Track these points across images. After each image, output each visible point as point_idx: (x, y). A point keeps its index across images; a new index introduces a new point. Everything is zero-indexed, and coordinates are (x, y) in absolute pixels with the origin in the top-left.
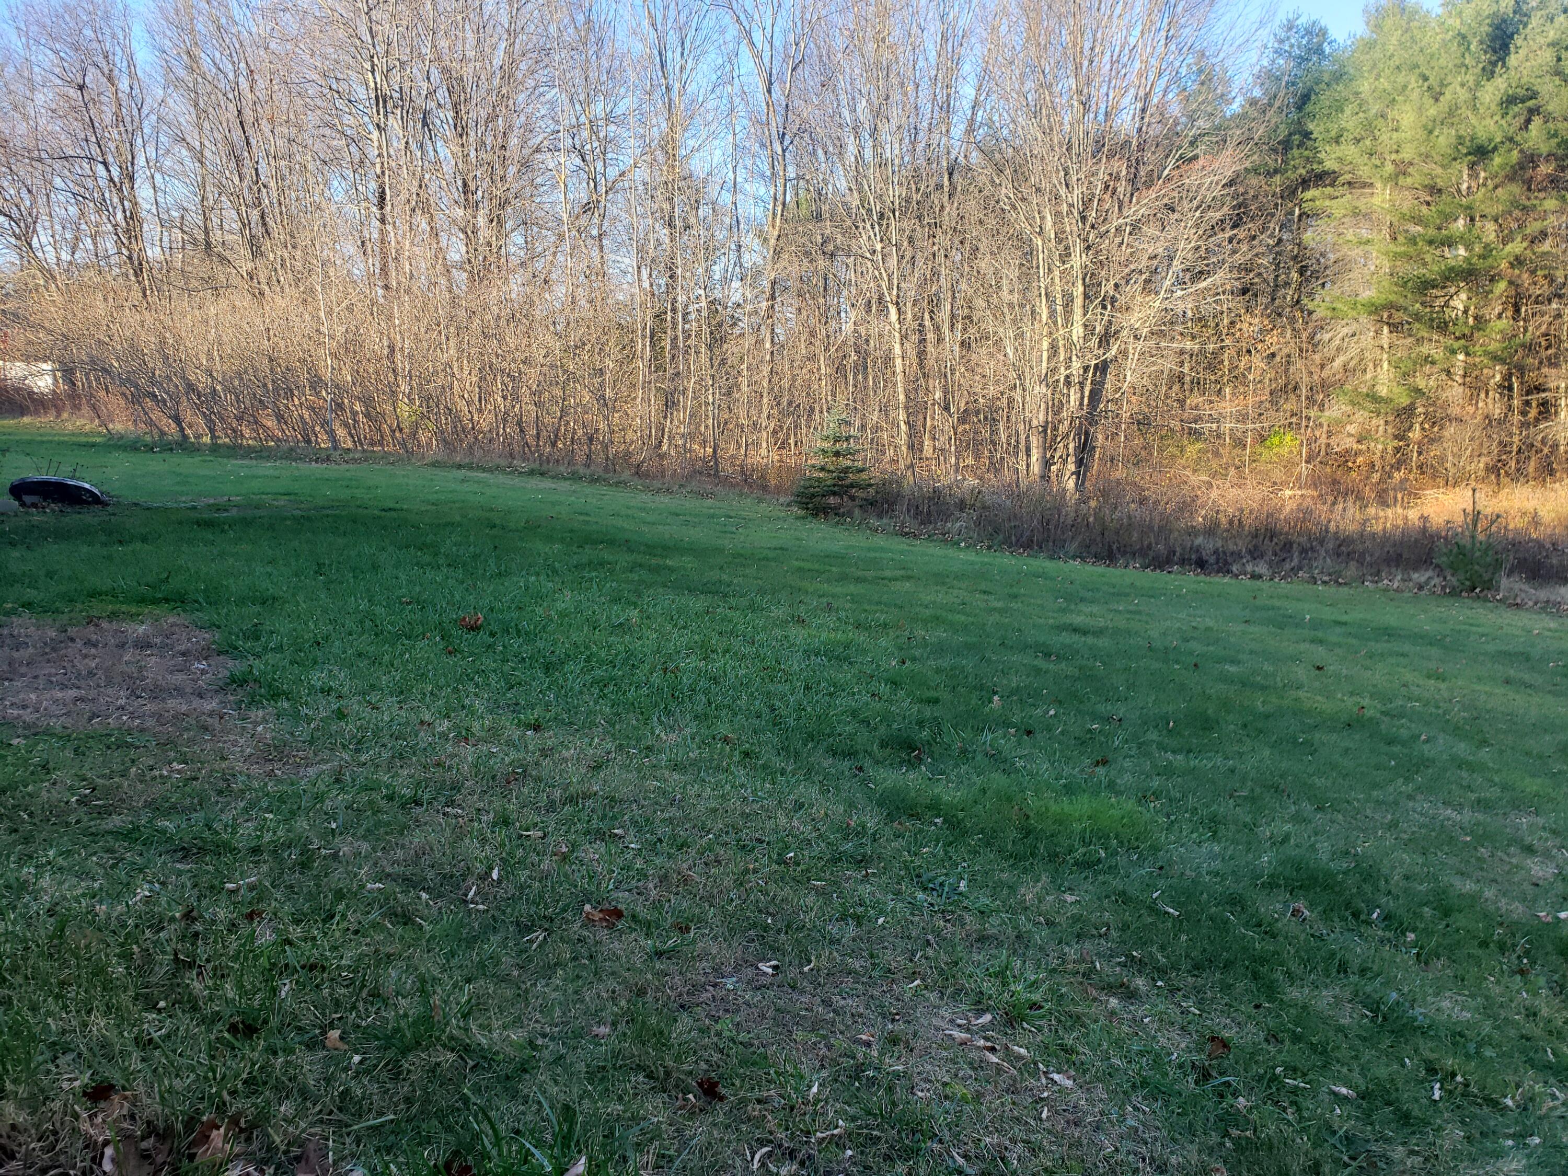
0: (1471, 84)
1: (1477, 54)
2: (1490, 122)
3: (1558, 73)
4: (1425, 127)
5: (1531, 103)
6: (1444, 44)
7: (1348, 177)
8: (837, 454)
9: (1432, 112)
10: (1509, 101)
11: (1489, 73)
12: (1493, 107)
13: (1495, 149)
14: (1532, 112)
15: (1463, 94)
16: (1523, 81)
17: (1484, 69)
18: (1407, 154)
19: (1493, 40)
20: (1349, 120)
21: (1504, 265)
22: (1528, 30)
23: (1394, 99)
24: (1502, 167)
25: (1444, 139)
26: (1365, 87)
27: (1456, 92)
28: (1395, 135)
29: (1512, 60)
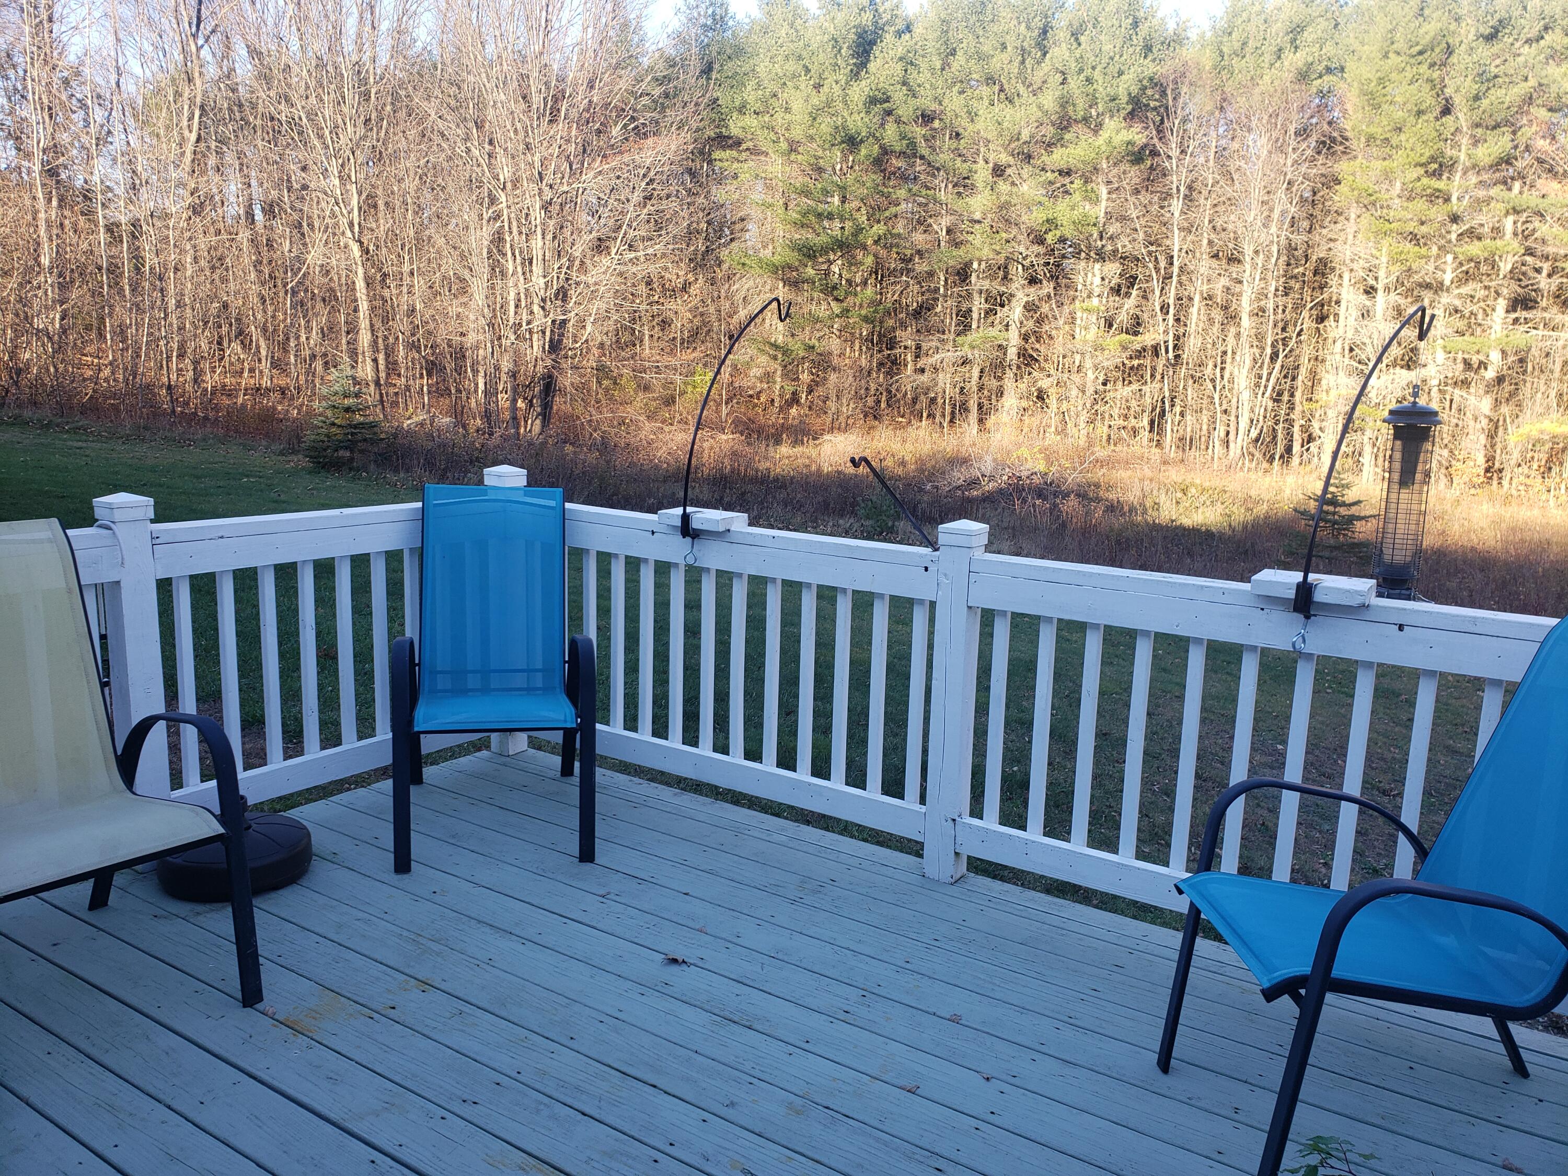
0: (843, 82)
1: (846, 61)
2: (856, 117)
3: (904, 84)
4: (810, 113)
5: (886, 105)
6: (822, 45)
7: (750, 144)
8: (348, 410)
9: (815, 101)
10: (873, 101)
11: (855, 75)
12: (861, 105)
13: (862, 141)
14: (889, 113)
15: (837, 89)
16: (880, 86)
17: (852, 71)
18: (797, 133)
19: (858, 46)
20: (750, 95)
21: (870, 242)
22: (883, 44)
23: (785, 84)
24: (868, 156)
25: (825, 126)
26: (763, 68)
27: (831, 87)
28: (788, 116)
29: (872, 66)
